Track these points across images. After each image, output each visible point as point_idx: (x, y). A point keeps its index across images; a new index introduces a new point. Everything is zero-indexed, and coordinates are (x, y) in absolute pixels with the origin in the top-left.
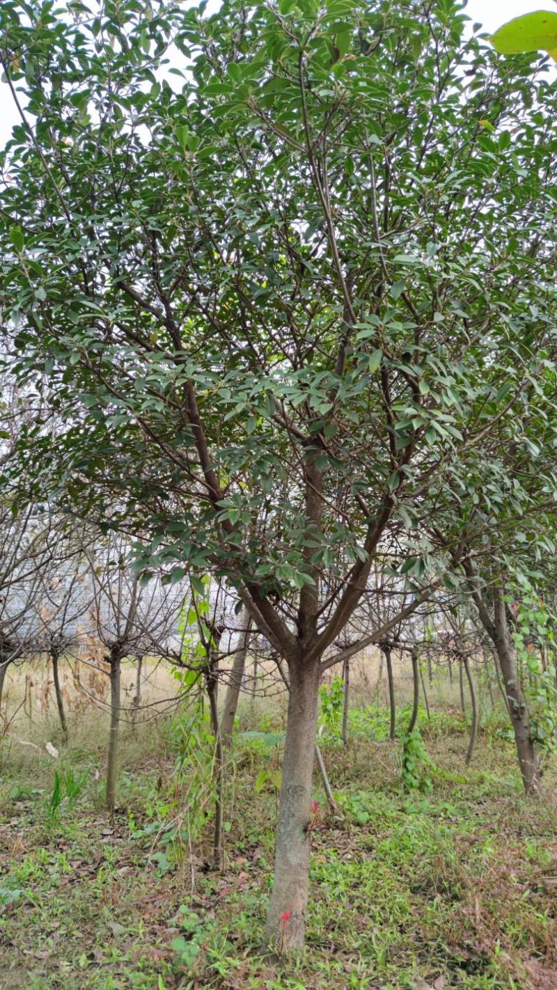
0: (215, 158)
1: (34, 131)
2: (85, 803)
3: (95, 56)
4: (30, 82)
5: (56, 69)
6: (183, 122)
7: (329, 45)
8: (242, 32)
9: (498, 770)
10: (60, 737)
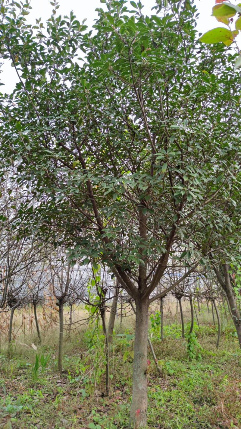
0: (97, 92)
1: (25, 85)
2: (49, 369)
3: (48, 54)
4: (23, 66)
5: (33, 60)
6: (84, 78)
7: (140, 45)
8: (106, 42)
9: (231, 350)
10: (37, 341)
